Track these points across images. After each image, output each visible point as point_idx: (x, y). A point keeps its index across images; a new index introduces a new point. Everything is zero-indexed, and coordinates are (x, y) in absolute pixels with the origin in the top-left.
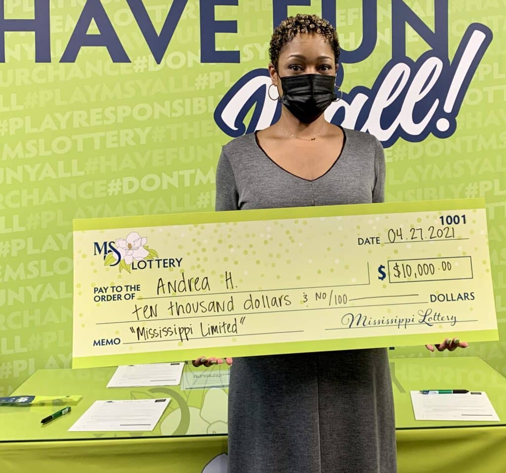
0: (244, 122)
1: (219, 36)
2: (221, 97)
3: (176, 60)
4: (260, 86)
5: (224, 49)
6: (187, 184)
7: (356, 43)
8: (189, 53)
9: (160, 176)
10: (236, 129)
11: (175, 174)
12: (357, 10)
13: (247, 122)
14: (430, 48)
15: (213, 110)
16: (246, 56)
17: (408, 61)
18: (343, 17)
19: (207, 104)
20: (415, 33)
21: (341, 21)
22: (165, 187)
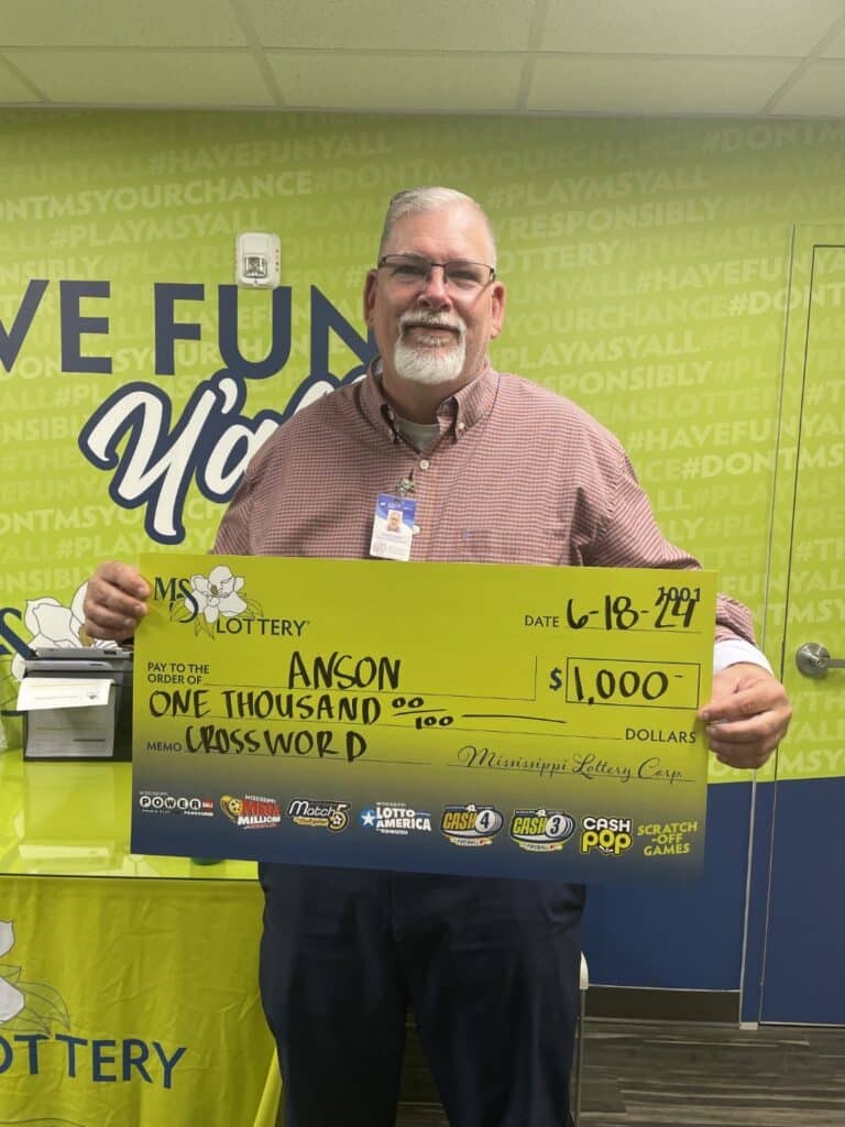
0: (117, 451)
1: (85, 338)
2: (87, 418)
3: (30, 368)
4: (137, 404)
5: (92, 355)
6: (45, 527)
7: (264, 351)
8: (47, 359)
9: (12, 517)
10: (106, 460)
11: (30, 514)
12: (264, 308)
13: (120, 450)
14: (359, 363)
15: (76, 434)
16: (119, 365)
17: (332, 379)
18: (248, 317)
19: (69, 427)
20: (342, 342)
21: (245, 322)
22: (17, 530)
